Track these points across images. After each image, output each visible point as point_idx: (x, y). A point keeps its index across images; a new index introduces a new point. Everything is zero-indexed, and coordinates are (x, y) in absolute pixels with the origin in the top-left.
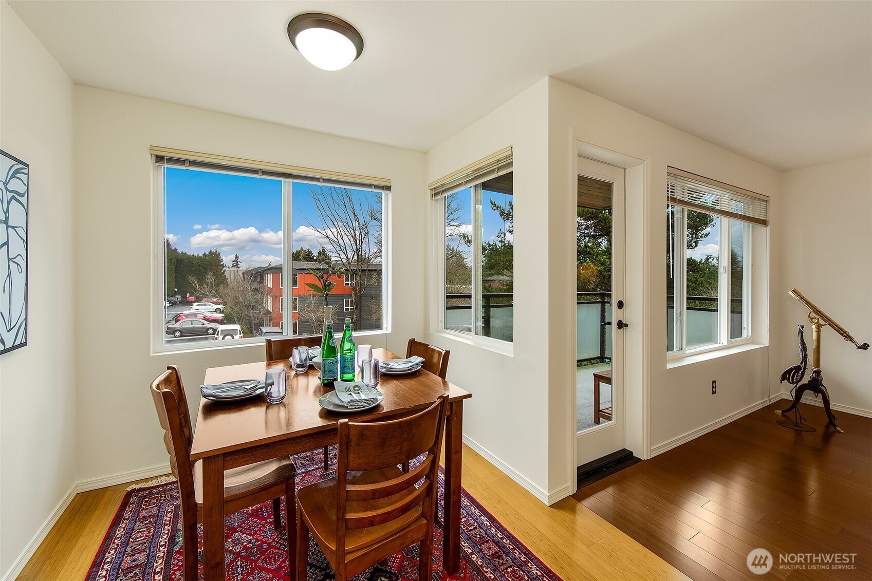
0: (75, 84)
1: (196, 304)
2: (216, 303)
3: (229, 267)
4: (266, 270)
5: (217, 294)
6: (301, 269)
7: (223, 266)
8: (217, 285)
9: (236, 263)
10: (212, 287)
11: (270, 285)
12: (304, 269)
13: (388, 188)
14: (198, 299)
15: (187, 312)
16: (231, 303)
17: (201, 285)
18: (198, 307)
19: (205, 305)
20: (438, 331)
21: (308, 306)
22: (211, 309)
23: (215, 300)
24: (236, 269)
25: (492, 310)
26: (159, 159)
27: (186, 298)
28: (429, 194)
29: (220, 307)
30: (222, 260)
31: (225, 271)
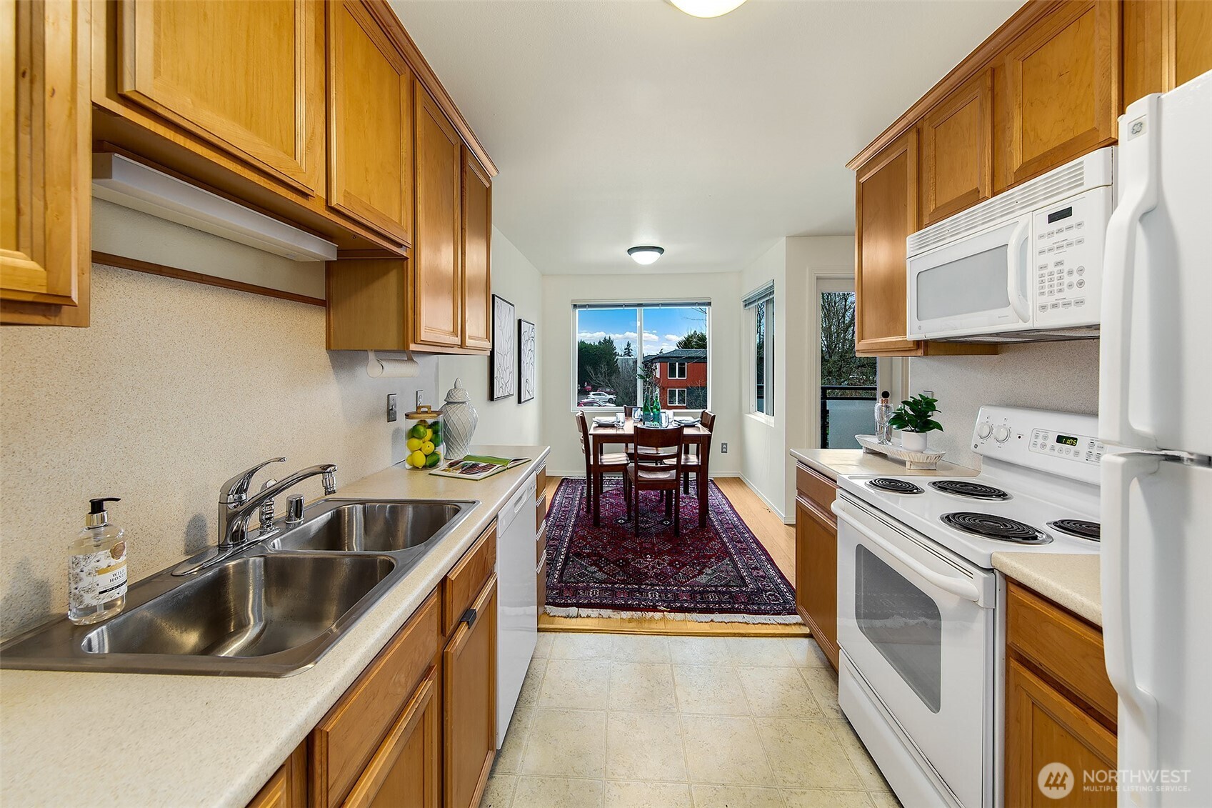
0: (543, 275)
1: (593, 393)
2: (609, 393)
3: (621, 356)
4: (654, 359)
5: (609, 384)
6: (689, 358)
7: (616, 354)
8: (610, 374)
9: (628, 351)
10: (605, 376)
11: (658, 376)
12: (693, 358)
13: (709, 304)
14: (594, 389)
15: (586, 400)
16: (621, 394)
17: (596, 374)
18: (593, 397)
19: (600, 395)
20: (750, 413)
21: (696, 400)
22: (604, 399)
23: (608, 390)
24: (628, 357)
25: (828, 402)
26: (575, 306)
27: (584, 387)
28: (742, 304)
29: (612, 397)
30: (615, 349)
31: (617, 360)
